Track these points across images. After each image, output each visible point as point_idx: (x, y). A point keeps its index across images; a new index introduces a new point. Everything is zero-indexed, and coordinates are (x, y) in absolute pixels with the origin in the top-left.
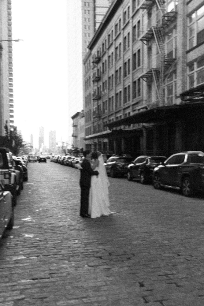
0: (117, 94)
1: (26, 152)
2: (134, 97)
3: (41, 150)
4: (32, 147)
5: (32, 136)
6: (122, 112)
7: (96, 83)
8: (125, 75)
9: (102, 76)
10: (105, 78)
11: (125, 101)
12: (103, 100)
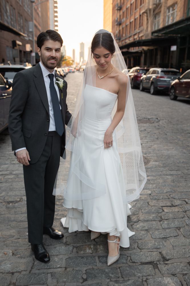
0: (130, 23)
1: (68, 65)
2: (140, 27)
3: (81, 64)
4: (73, 61)
5: (74, 51)
6: (133, 37)
7: (119, 11)
8: (136, 9)
9: (122, 6)
10: (124, 9)
11: (135, 30)
12: (122, 26)
